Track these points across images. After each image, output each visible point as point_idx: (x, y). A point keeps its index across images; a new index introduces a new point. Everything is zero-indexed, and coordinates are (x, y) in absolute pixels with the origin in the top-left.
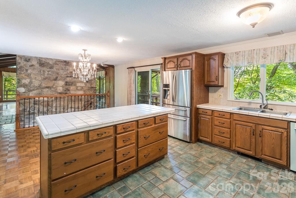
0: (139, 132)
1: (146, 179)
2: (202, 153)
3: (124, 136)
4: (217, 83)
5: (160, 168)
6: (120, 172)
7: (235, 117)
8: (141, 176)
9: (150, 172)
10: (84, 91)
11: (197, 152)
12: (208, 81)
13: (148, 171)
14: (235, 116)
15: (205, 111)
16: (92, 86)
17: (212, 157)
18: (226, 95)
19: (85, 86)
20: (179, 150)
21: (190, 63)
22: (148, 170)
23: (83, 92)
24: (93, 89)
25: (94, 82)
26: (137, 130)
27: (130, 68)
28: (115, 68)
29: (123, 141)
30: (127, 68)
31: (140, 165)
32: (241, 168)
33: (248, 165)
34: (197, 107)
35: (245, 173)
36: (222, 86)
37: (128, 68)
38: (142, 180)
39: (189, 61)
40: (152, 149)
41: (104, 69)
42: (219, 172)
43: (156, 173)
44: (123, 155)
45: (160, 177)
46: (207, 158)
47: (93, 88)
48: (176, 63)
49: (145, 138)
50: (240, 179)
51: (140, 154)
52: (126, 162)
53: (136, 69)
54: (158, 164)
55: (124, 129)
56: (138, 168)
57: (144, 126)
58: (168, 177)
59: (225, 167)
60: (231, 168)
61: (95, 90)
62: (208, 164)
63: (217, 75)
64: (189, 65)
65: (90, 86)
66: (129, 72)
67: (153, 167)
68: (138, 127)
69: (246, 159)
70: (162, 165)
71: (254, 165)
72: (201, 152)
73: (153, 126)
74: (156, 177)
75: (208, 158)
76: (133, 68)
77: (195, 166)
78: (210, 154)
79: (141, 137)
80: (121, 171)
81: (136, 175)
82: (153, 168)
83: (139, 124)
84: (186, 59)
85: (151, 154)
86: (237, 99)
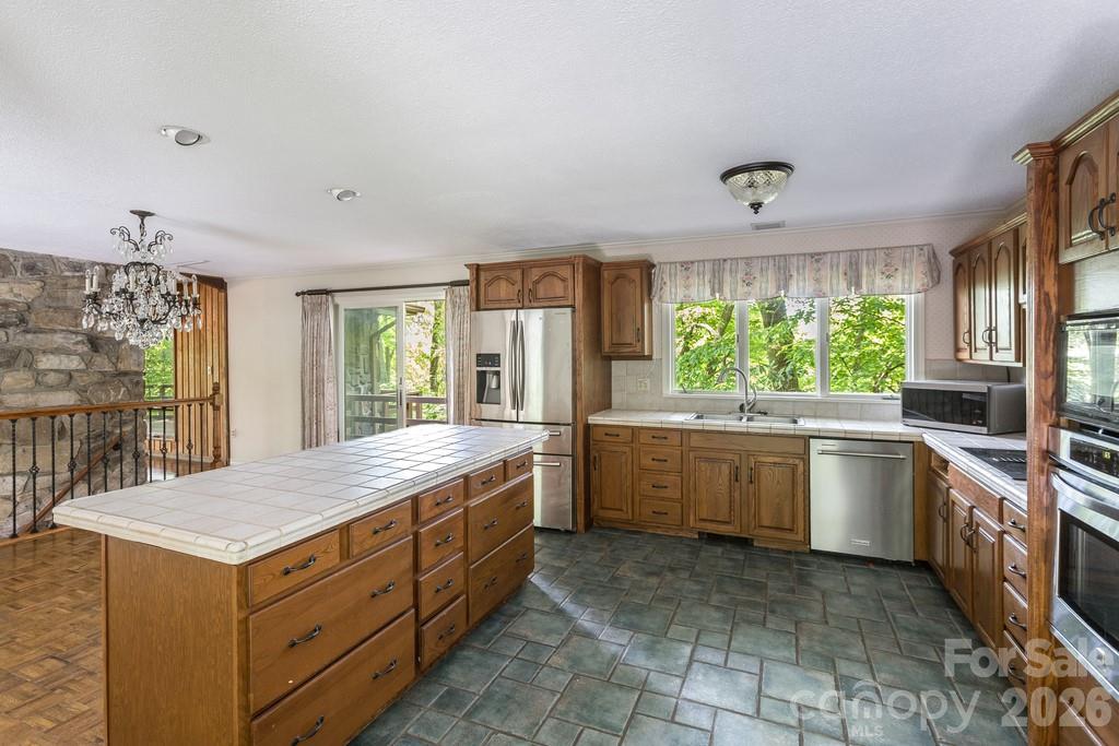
0: (473, 512)
1: (504, 657)
2: (617, 552)
3: (438, 531)
4: (638, 349)
5: (526, 618)
6: (430, 649)
7: (695, 441)
8: (483, 652)
9: (503, 635)
10: (81, 391)
11: (602, 554)
12: (614, 342)
13: (496, 634)
14: (694, 437)
15: (613, 432)
16: (122, 367)
17: (645, 559)
18: (658, 380)
19: (82, 366)
20: (554, 559)
21: (566, 288)
22: (493, 629)
23: (79, 397)
24: (126, 380)
27: (311, 293)
28: (230, 291)
29: (437, 545)
30: (298, 294)
31: (475, 617)
32: (720, 569)
33: (730, 559)
34: (590, 422)
35: (731, 577)
36: (649, 358)
37: (303, 293)
38: (492, 661)
39: (564, 280)
40: (501, 562)
42: (678, 590)
43: (523, 632)
44: (437, 591)
45: (540, 638)
46: (634, 565)
47: (125, 374)
48: (518, 286)
50: (727, 593)
52: (444, 613)
53: (339, 298)
54: (515, 609)
55: (437, 504)
56: (470, 626)
58: (562, 634)
59: (685, 575)
60: (699, 575)
61: (138, 383)
62: (643, 578)
63: (639, 326)
64: (562, 295)
65: (108, 368)
66: (308, 307)
67: (503, 618)
69: (720, 545)
70: (528, 609)
71: (741, 557)
72: (613, 551)
73: (503, 488)
74: (528, 642)
75: (638, 562)
76: (327, 292)
77: (617, 589)
78: (637, 552)
79: (476, 527)
80: (432, 647)
81: (465, 653)
82: (506, 623)
84: (553, 275)
86: (685, 392)
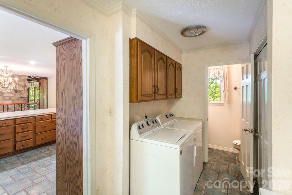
0: (36, 124)
3: (22, 126)
6: (18, 147)
16: (22, 96)
19: (13, 96)
23: (12, 101)
24: (23, 99)
25: (24, 92)
26: (34, 122)
28: (48, 80)
29: (22, 129)
31: (37, 143)
40: (49, 134)
41: (38, 80)
44: (22, 137)
47: (23, 97)
49: (42, 127)
51: (37, 138)
52: (24, 141)
55: (22, 121)
56: (35, 146)
57: (41, 120)
61: (26, 99)
65: (19, 96)
68: (35, 121)
73: (50, 120)
79: (38, 127)
80: (20, 147)
83: (36, 118)
85: (48, 138)
